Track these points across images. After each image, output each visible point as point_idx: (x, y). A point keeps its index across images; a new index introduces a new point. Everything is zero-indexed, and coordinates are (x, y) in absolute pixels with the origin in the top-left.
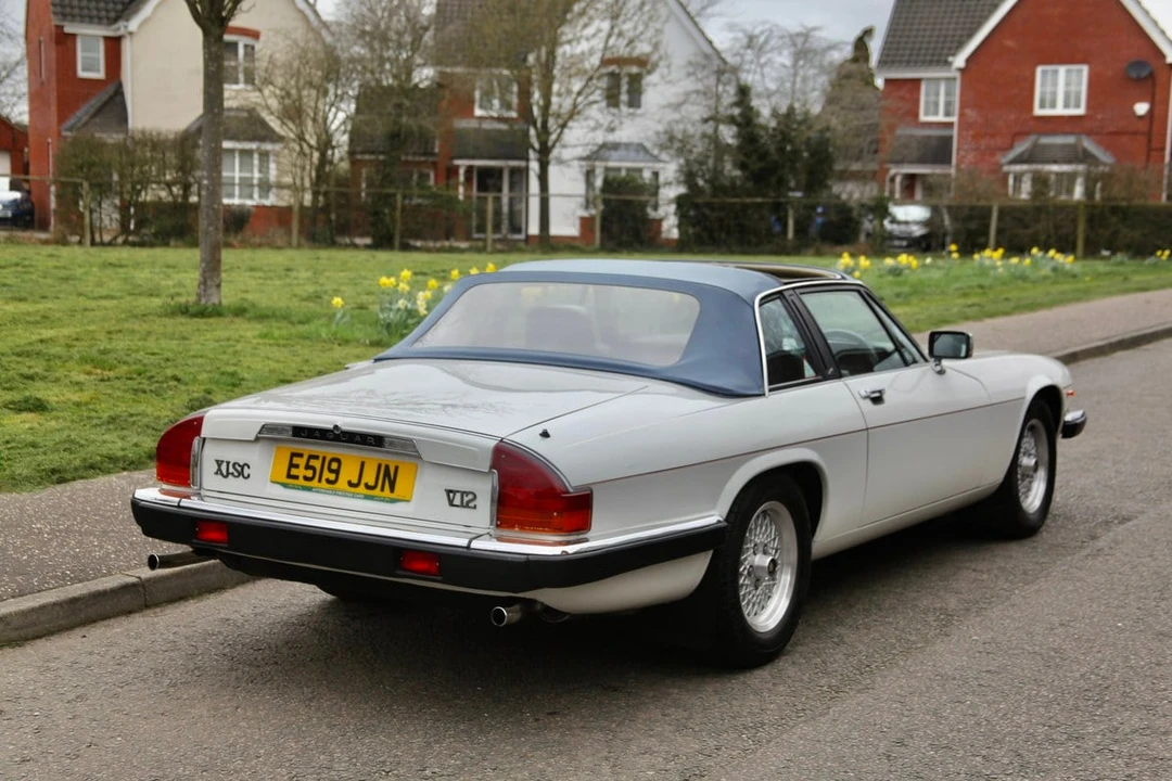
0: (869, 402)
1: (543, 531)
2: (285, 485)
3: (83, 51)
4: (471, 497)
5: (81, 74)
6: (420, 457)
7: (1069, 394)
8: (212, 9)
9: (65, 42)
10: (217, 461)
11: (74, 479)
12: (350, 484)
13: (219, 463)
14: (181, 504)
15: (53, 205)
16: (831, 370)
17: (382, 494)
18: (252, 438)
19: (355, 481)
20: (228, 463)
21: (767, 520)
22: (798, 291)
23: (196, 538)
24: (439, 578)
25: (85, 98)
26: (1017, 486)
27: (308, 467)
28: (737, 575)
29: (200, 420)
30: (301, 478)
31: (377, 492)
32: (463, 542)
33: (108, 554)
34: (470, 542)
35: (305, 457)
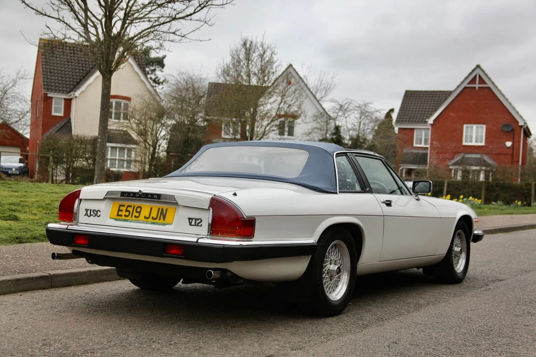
0: (384, 205)
1: (232, 235)
2: (116, 219)
3: (55, 104)
4: (199, 221)
5: (54, 114)
6: (177, 204)
7: (476, 222)
8: (107, 67)
9: (48, 100)
10: (86, 210)
11: (26, 242)
12: (145, 217)
13: (87, 210)
14: (68, 228)
15: (37, 169)
16: (368, 189)
17: (159, 221)
18: (102, 198)
19: (147, 216)
20: (91, 210)
21: (337, 250)
22: (354, 154)
23: (74, 243)
24: (183, 257)
25: (54, 124)
26: (452, 260)
27: (126, 211)
28: (321, 273)
29: (80, 191)
30: (123, 216)
31: (157, 221)
32: (195, 240)
33: (37, 266)
34: (198, 240)
35: (126, 207)
